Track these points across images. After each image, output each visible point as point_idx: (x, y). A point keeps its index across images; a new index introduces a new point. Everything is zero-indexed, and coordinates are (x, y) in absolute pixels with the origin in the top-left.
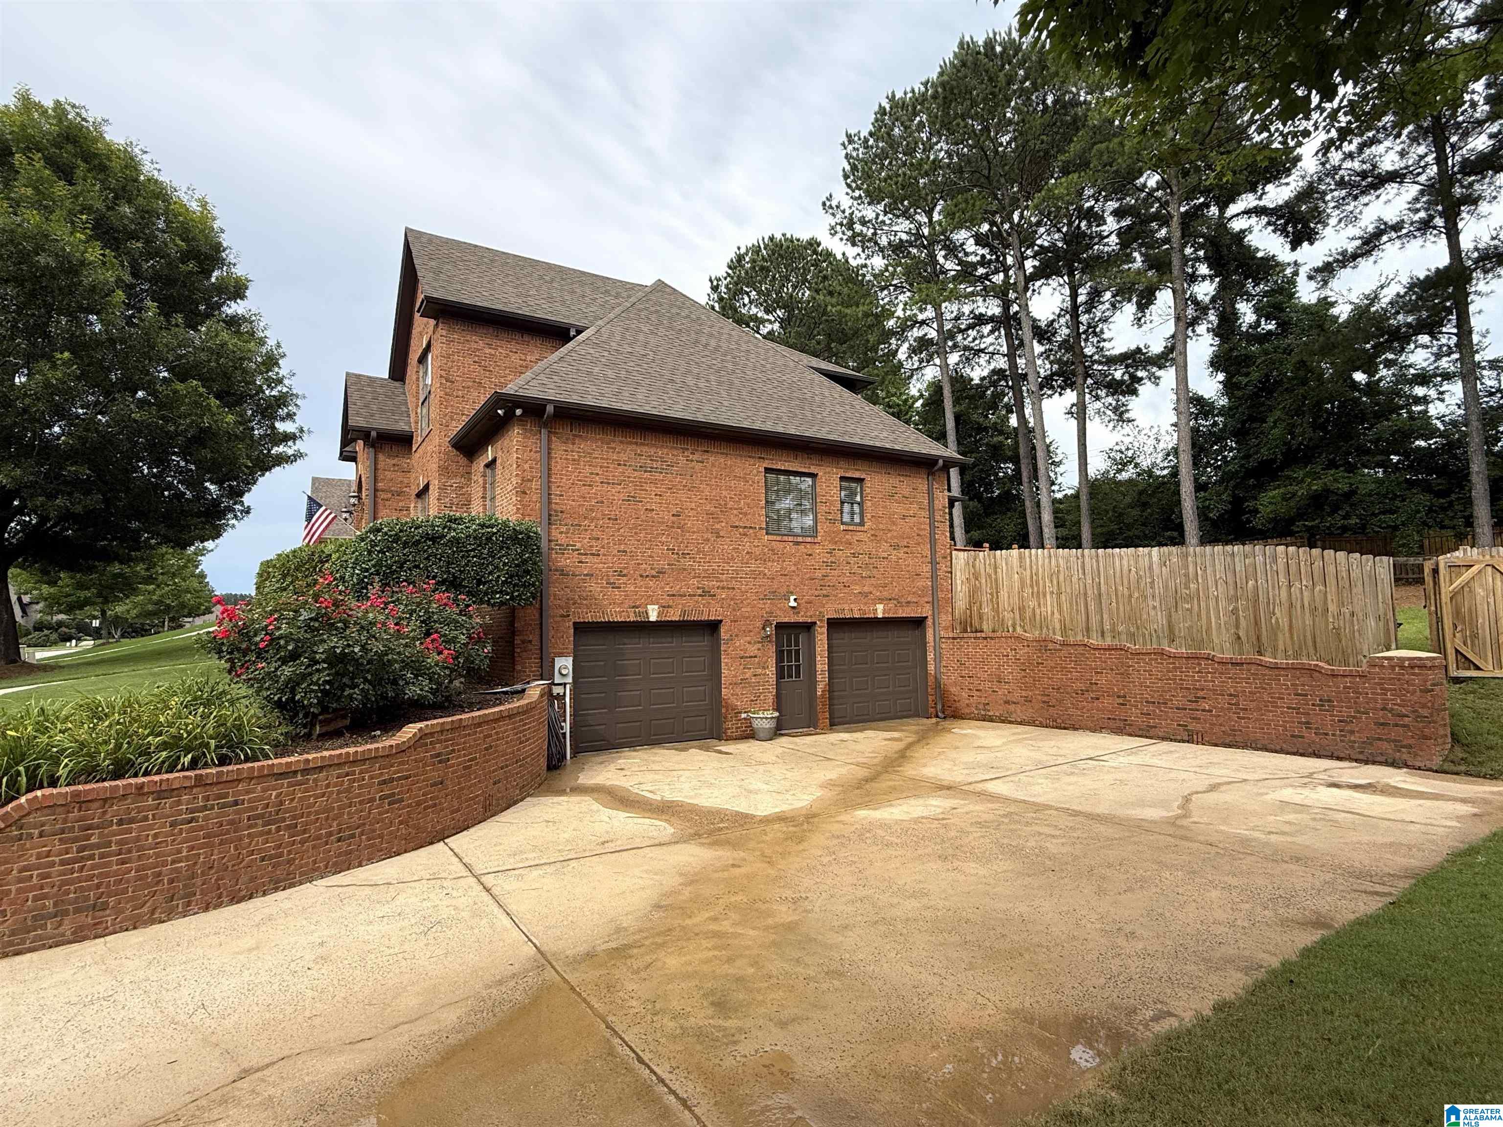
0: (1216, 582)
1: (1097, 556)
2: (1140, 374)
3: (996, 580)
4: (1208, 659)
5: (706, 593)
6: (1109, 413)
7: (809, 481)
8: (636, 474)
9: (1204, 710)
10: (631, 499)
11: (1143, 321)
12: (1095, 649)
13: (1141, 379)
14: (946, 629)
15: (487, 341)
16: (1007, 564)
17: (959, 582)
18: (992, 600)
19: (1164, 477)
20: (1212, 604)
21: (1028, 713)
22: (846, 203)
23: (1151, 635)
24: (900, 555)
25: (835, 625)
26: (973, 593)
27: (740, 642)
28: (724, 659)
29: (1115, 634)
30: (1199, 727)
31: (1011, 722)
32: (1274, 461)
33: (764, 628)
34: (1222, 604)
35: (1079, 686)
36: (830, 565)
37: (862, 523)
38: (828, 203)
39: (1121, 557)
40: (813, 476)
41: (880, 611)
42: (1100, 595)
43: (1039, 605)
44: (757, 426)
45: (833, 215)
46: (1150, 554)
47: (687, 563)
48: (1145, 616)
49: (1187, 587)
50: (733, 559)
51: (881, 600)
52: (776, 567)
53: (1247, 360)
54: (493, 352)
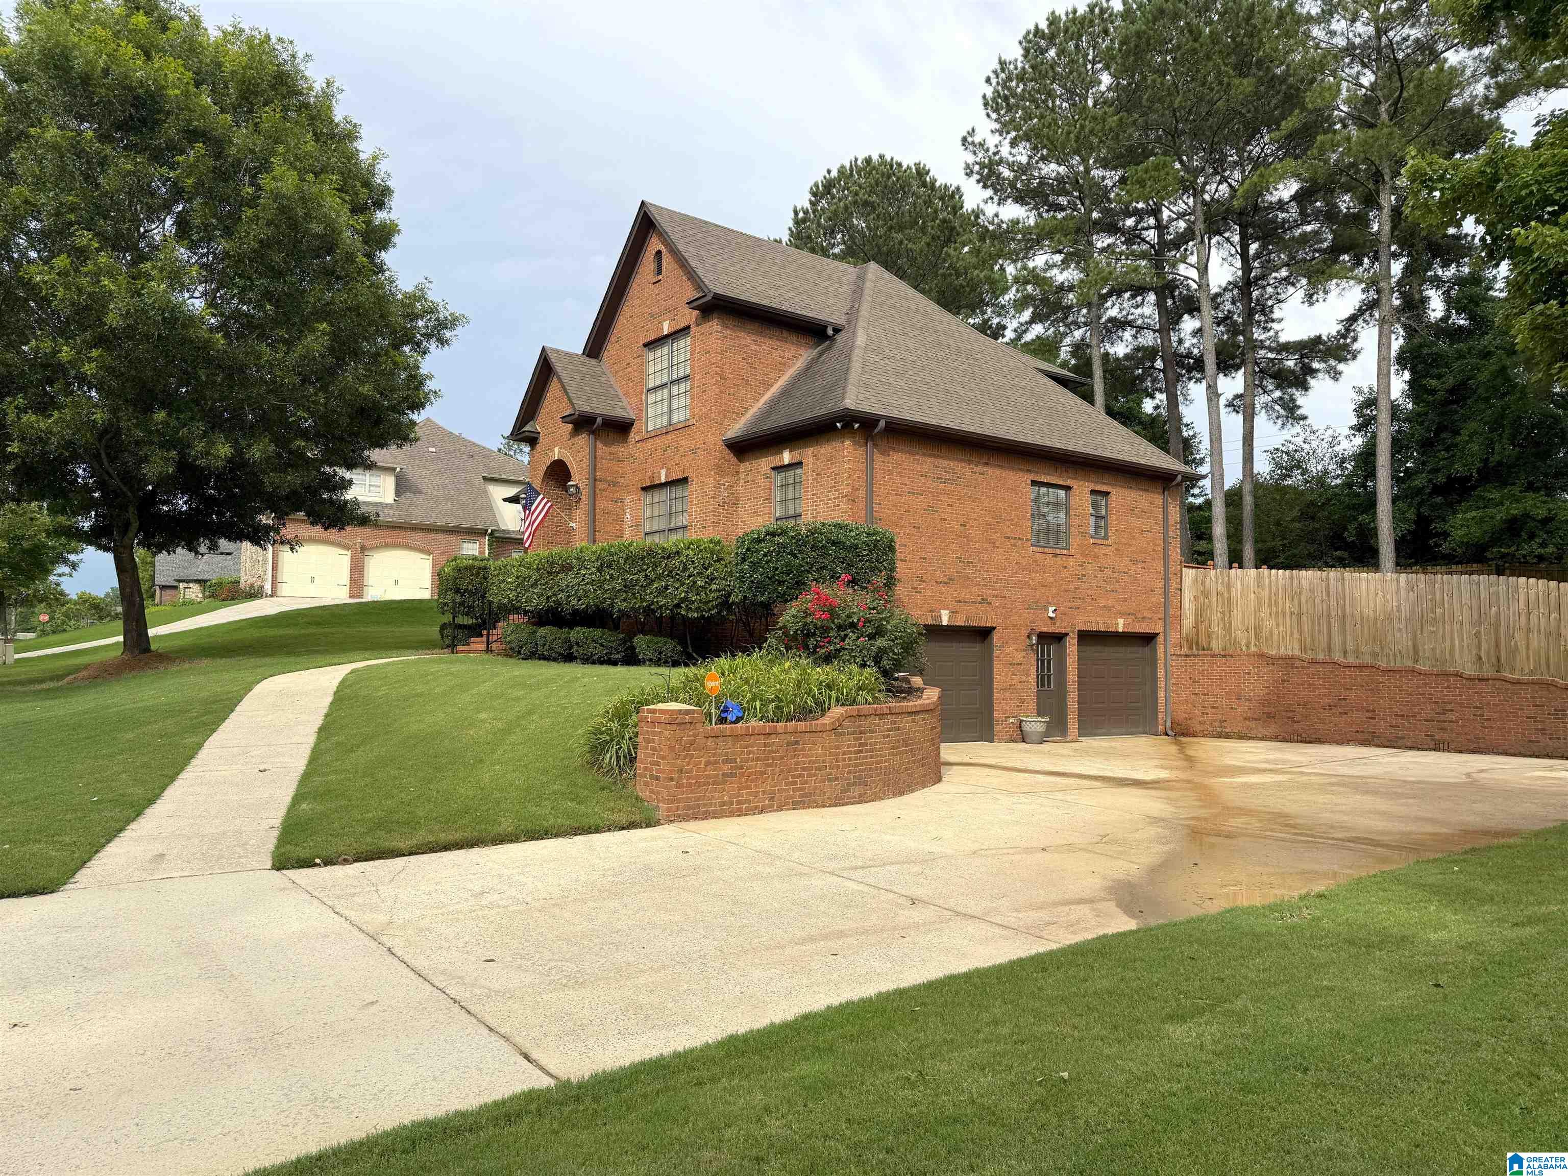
0: (1462, 607)
1: (1343, 579)
2: (1316, 365)
3: (1229, 599)
4: (1456, 675)
5: (984, 601)
6: (1277, 407)
7: (1062, 493)
8: (935, 485)
9: (1451, 722)
10: (931, 509)
11: (1315, 298)
12: (1344, 667)
13: (1317, 371)
14: (1174, 646)
15: (754, 337)
16: (1242, 585)
17: (1187, 600)
18: (1223, 619)
19: (1336, 486)
20: (1456, 627)
21: (1272, 729)
22: (992, 141)
23: (1395, 655)
24: (1139, 570)
25: (1086, 637)
26: (1200, 614)
27: (1010, 649)
28: (997, 666)
29: (1357, 653)
30: (1446, 736)
31: (1251, 738)
32: (1468, 478)
33: (1029, 637)
34: (1466, 627)
35: (1327, 701)
36: (1080, 577)
37: (1106, 537)
38: (970, 139)
39: (1368, 581)
40: (1068, 488)
41: (1121, 625)
42: (1344, 617)
43: (1278, 625)
44: (1030, 440)
45: (975, 153)
46: (1398, 581)
47: (970, 570)
48: (1390, 638)
49: (1433, 611)
50: (1005, 569)
51: (1122, 615)
52: (1038, 577)
53: (1438, 359)
54: (758, 348)
